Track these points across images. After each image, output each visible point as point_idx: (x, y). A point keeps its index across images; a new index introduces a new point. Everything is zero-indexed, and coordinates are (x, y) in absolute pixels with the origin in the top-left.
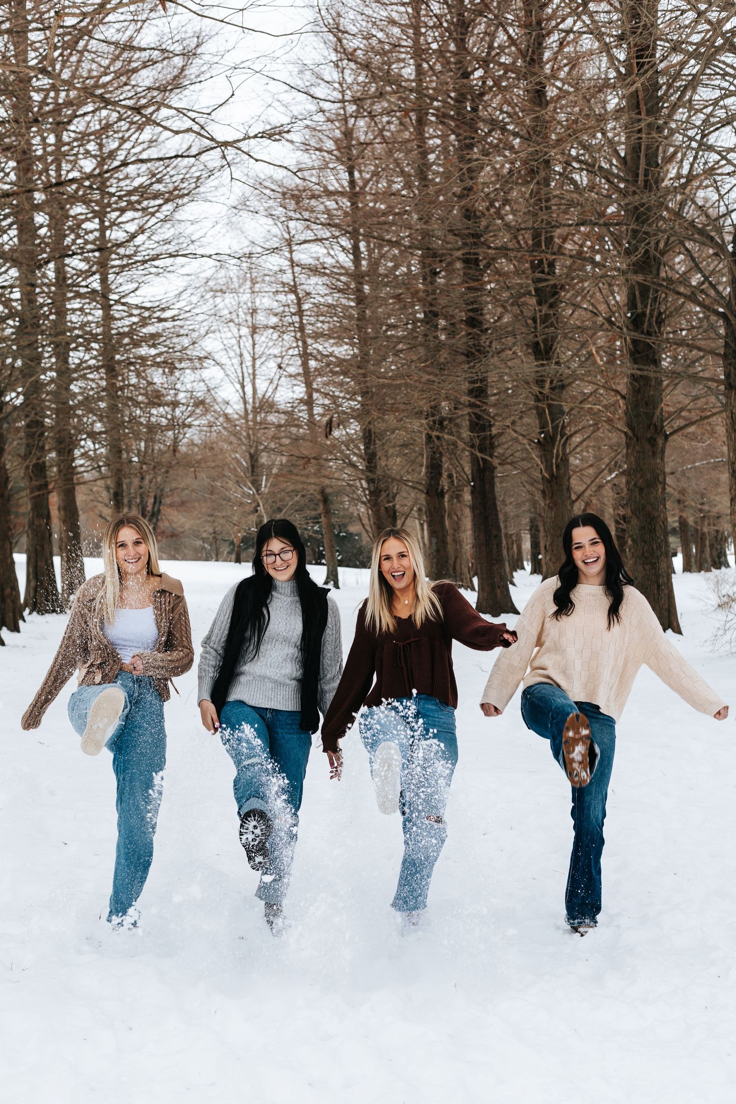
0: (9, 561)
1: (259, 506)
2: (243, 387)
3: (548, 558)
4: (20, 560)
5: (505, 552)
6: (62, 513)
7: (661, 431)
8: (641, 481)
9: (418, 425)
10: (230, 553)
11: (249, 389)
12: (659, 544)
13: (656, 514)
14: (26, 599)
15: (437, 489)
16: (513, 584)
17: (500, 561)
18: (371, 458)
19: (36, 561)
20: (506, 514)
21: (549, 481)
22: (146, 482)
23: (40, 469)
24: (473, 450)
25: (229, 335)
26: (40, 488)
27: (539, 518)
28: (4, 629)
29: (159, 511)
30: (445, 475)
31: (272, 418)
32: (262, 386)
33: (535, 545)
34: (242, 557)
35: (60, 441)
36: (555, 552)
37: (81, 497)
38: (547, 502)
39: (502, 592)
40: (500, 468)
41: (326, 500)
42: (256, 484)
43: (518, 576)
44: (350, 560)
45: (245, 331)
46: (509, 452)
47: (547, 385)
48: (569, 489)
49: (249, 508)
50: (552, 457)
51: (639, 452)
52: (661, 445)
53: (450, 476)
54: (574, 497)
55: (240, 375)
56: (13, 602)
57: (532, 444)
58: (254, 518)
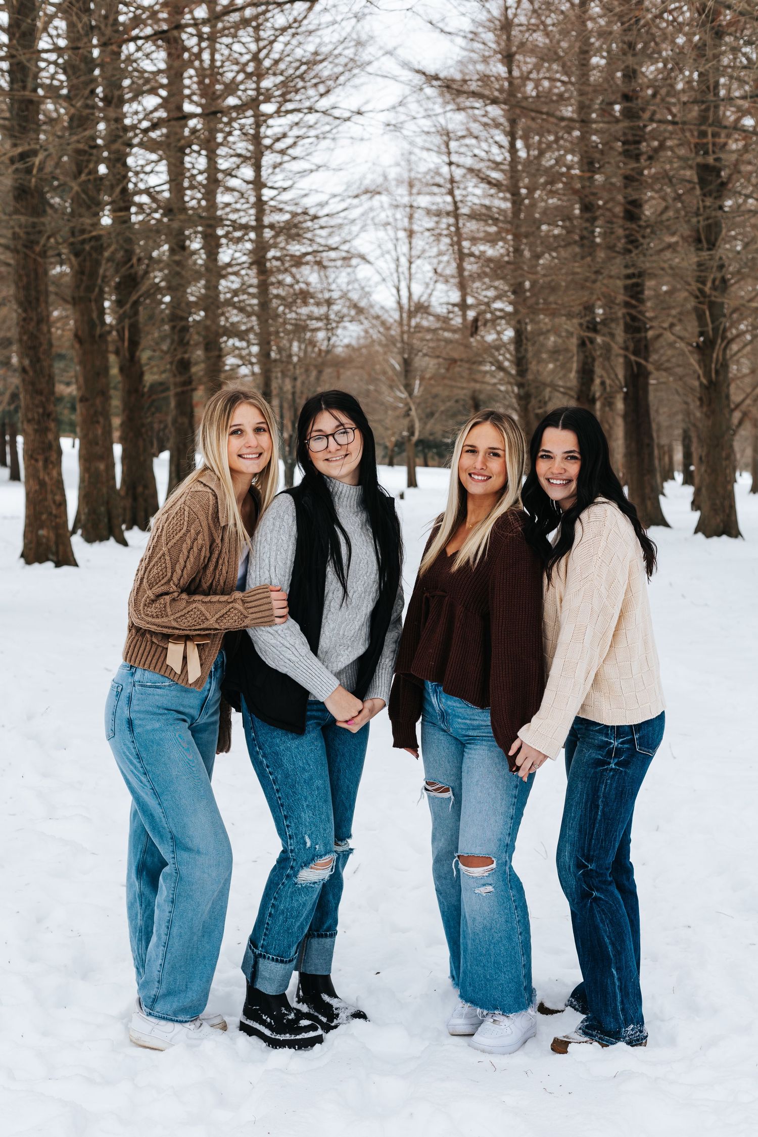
1: (411, 410)
2: (398, 291)
3: (703, 469)
5: (656, 462)
9: (571, 325)
10: (384, 457)
11: (404, 293)
15: (588, 395)
16: (664, 495)
17: (651, 471)
18: (520, 362)
20: (659, 425)
21: (707, 388)
22: (299, 383)
24: (627, 353)
25: (386, 237)
26: (183, 384)
27: (692, 429)
28: (133, 528)
30: (597, 381)
31: (427, 322)
32: (418, 290)
33: (688, 456)
34: (395, 461)
38: (704, 411)
39: (653, 502)
40: (656, 374)
41: (477, 403)
42: (408, 387)
43: (668, 486)
45: (402, 235)
46: (664, 358)
47: (709, 284)
48: (728, 397)
49: (403, 411)
50: (711, 362)
53: (603, 383)
54: (732, 406)
55: (396, 279)
56: (146, 500)
57: (690, 348)
58: (406, 422)
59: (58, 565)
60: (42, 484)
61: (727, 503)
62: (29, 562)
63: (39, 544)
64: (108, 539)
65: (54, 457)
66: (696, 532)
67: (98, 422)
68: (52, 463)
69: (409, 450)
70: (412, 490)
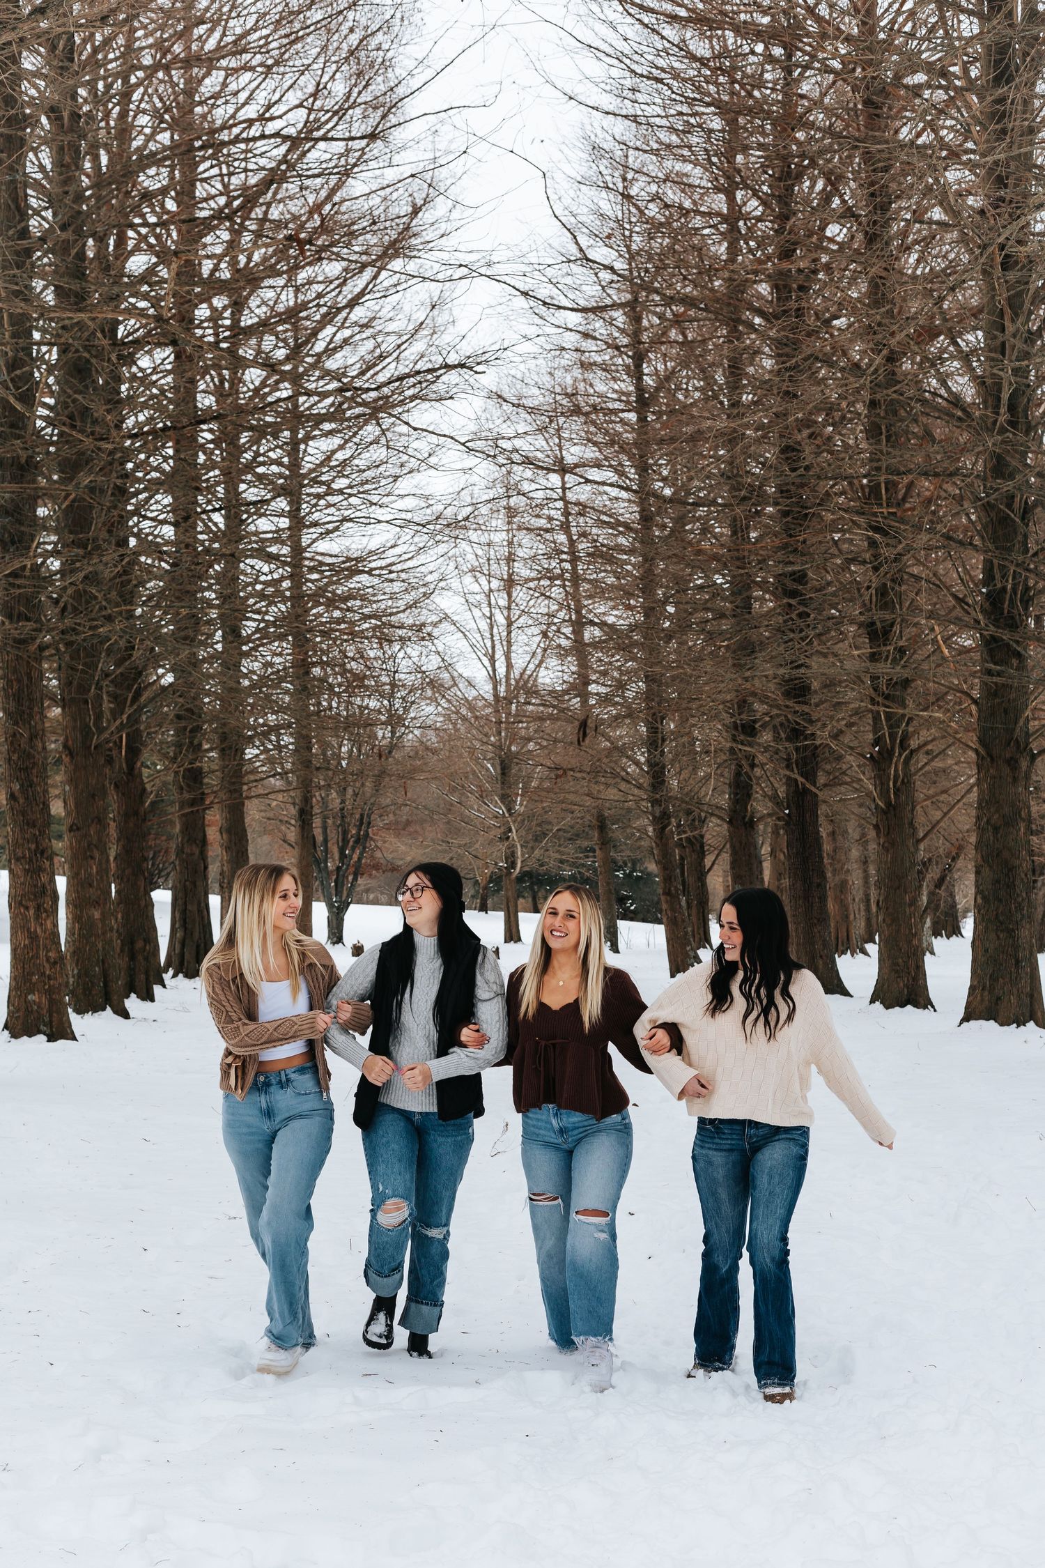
0: (143, 903)
1: (510, 830)
2: (493, 661)
4: (162, 898)
6: (225, 836)
7: (1025, 749)
8: (996, 816)
10: (474, 898)
11: (501, 665)
12: (1020, 904)
13: (1017, 862)
14: (169, 956)
15: (744, 818)
19: (185, 904)
21: (884, 812)
23: (195, 776)
25: (476, 588)
26: (193, 803)
28: (133, 996)
29: (367, 835)
31: (532, 706)
32: (519, 661)
34: (489, 902)
35: (224, 738)
36: (890, 910)
37: (253, 812)
38: (882, 841)
39: (826, 964)
41: (602, 825)
42: (507, 800)
44: (648, 911)
45: (497, 584)
48: (912, 823)
49: (498, 833)
50: (888, 779)
51: (993, 777)
52: (1024, 769)
54: (919, 834)
55: (489, 644)
56: (146, 959)
57: (863, 761)
58: (503, 847)
59: (51, 1038)
60: (33, 937)
61: (912, 962)
62: (15, 1035)
63: (29, 1011)
64: (104, 1009)
65: (48, 904)
66: (872, 1001)
67: (92, 858)
68: (46, 911)
69: (508, 889)
70: (512, 945)
